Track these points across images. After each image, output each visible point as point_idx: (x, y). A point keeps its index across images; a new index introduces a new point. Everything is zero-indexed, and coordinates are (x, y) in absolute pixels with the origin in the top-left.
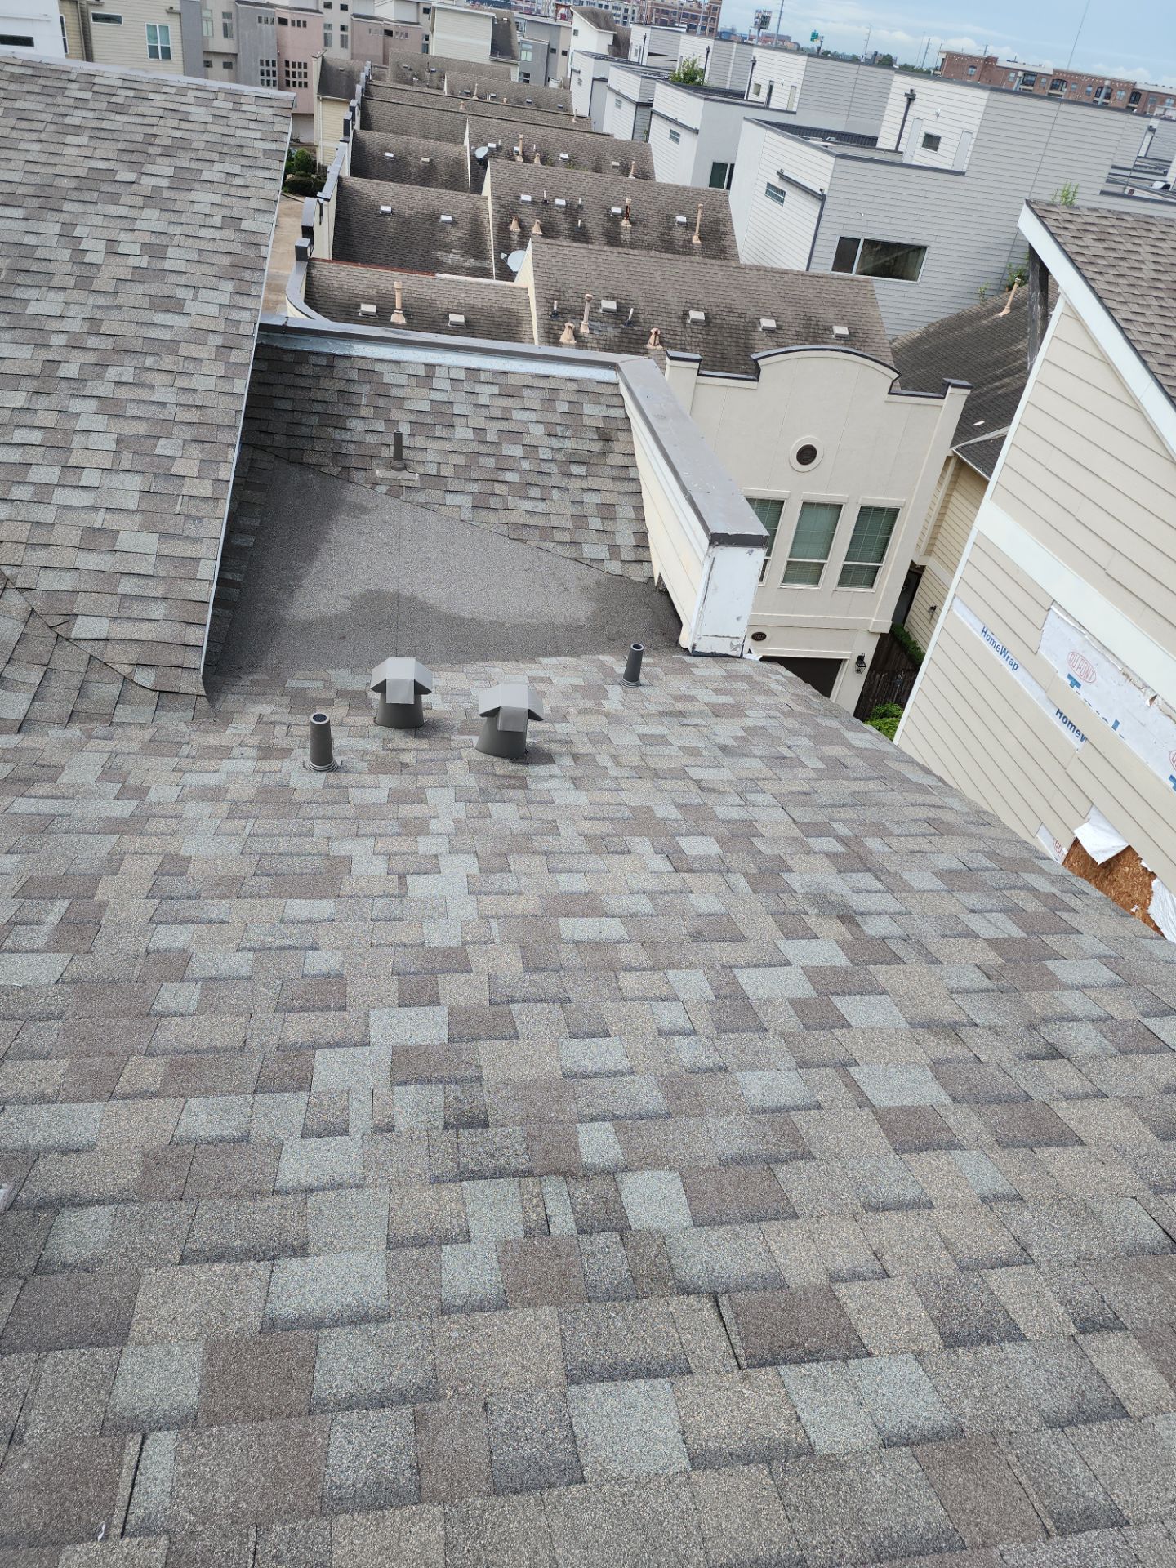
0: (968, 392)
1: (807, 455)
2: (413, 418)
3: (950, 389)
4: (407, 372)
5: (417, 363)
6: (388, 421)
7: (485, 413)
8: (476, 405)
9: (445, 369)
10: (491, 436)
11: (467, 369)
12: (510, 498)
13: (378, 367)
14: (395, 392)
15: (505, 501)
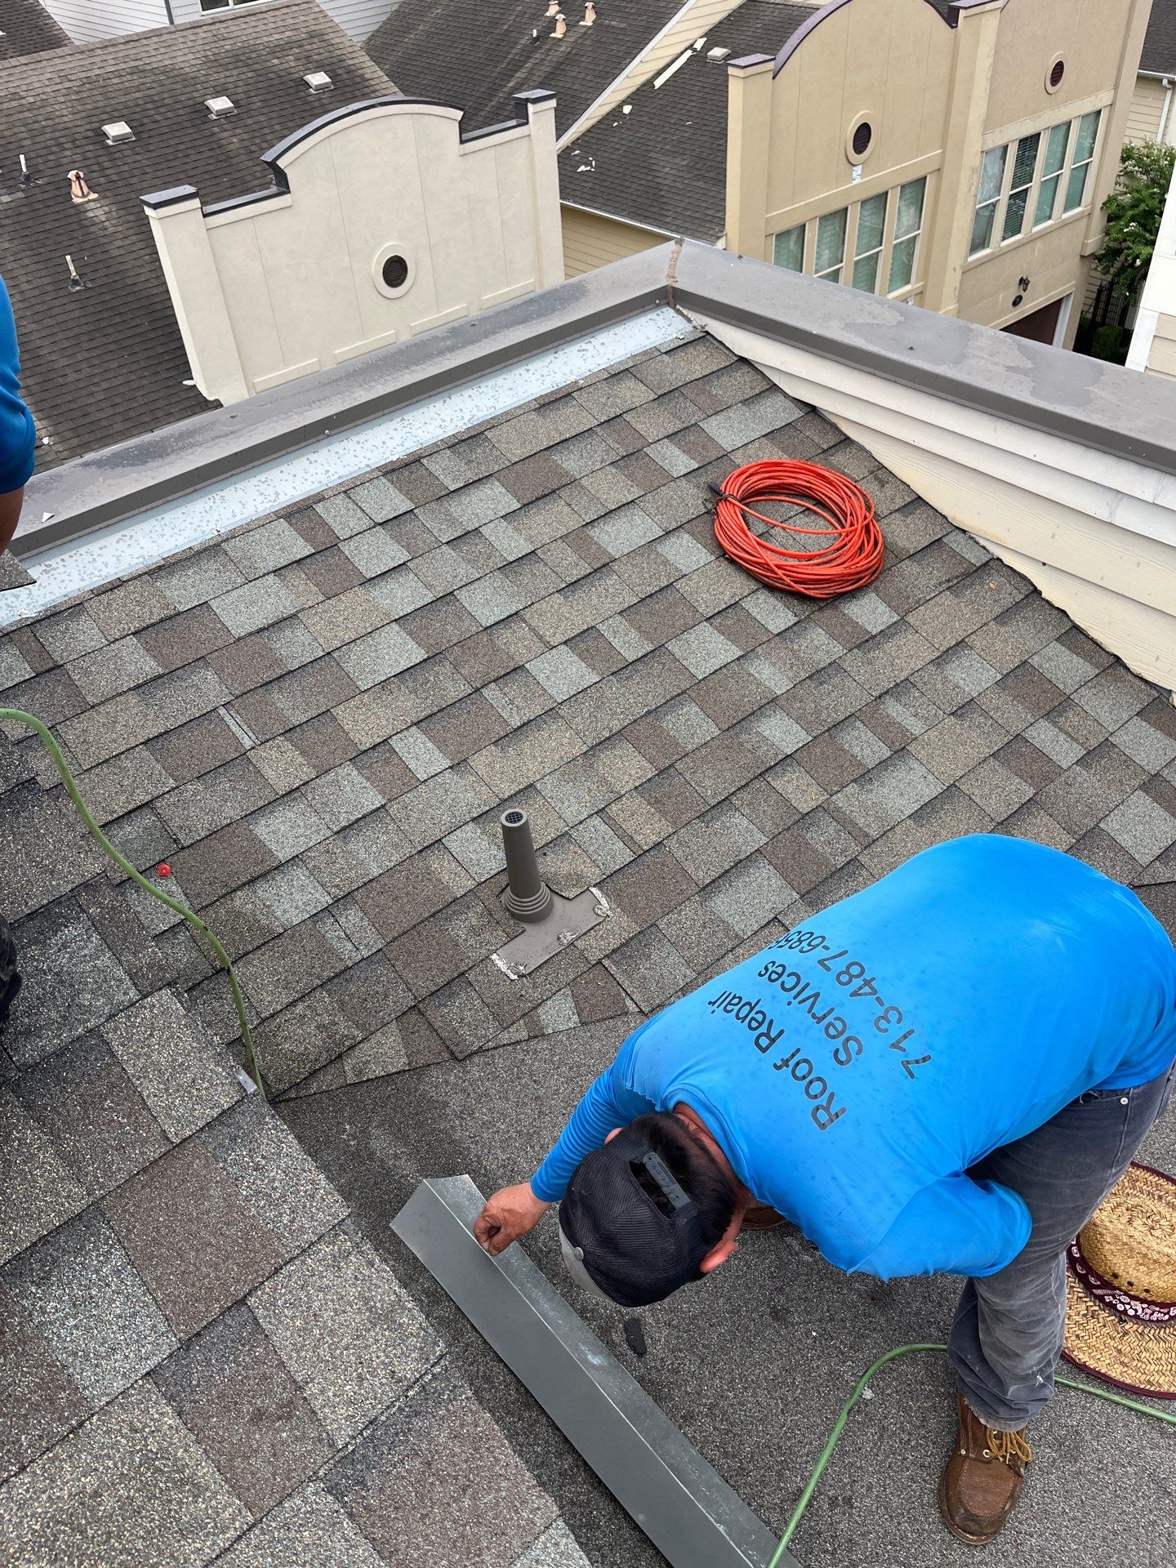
0: (553, 103)
1: (395, 271)
2: (410, 705)
3: (531, 108)
4: (263, 568)
5: (262, 523)
6: (358, 757)
7: (540, 579)
8: (509, 567)
9: (340, 500)
10: (628, 643)
11: (391, 471)
12: (840, 800)
13: (182, 592)
14: (296, 647)
15: (846, 824)
